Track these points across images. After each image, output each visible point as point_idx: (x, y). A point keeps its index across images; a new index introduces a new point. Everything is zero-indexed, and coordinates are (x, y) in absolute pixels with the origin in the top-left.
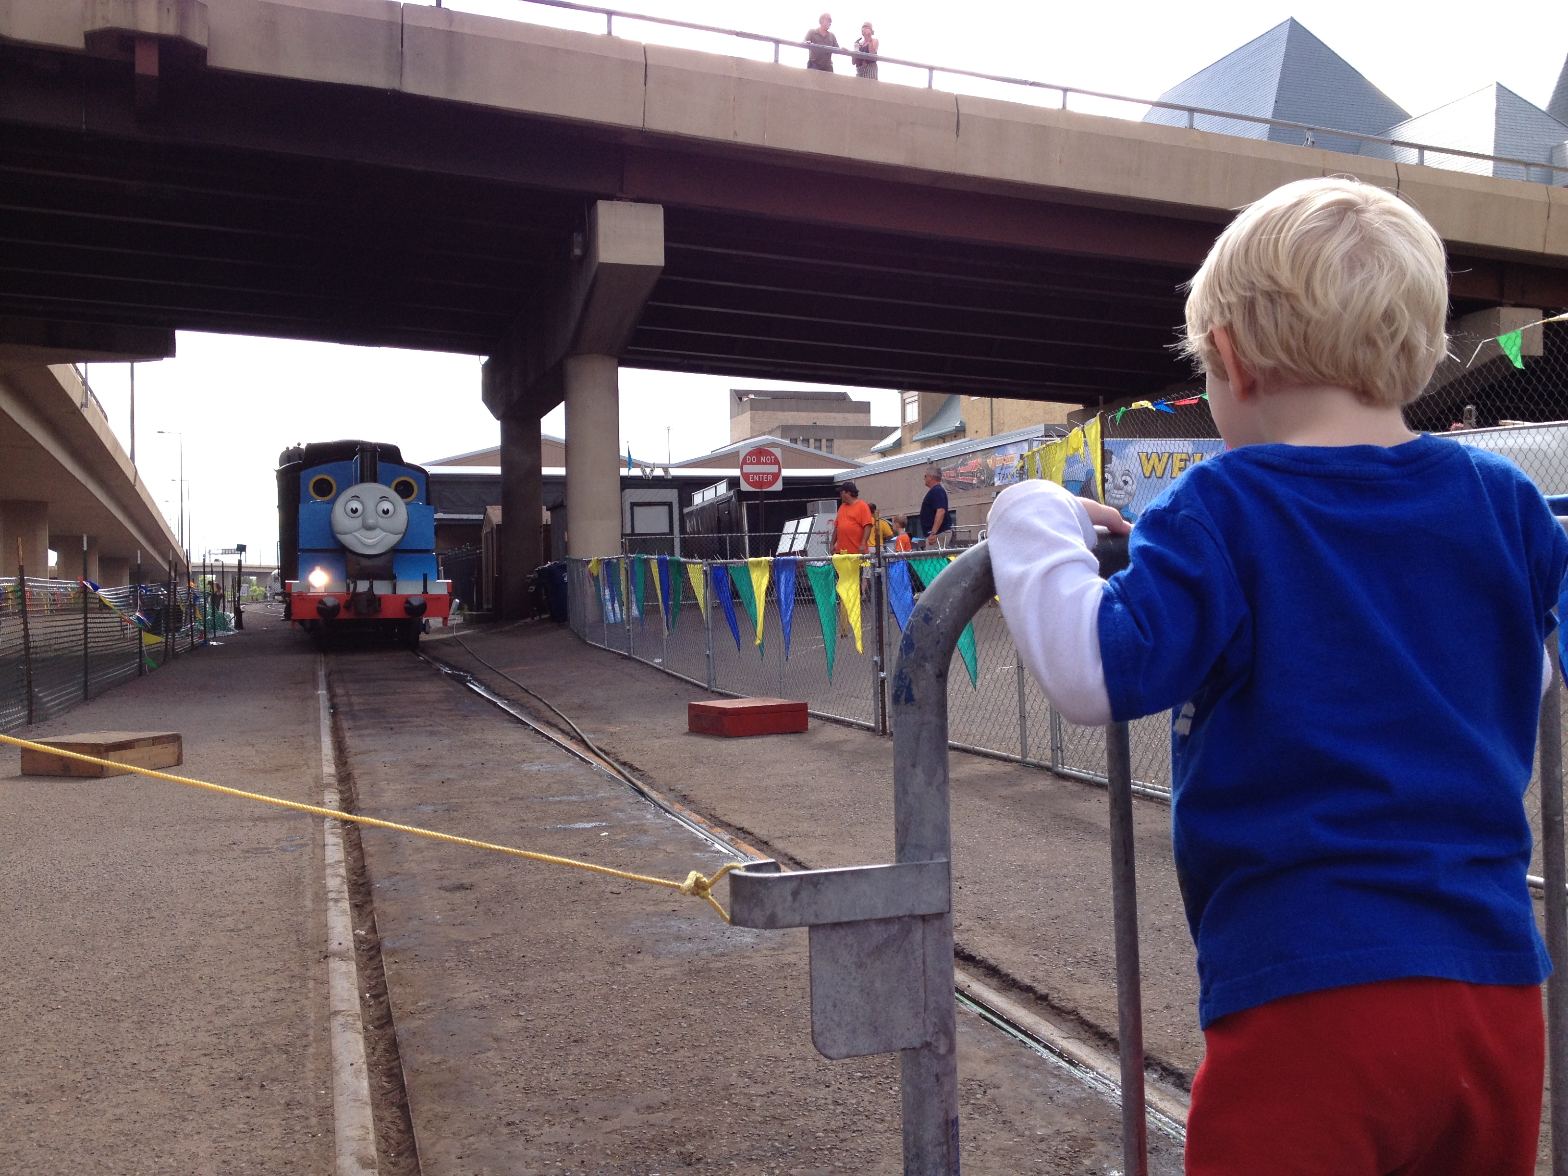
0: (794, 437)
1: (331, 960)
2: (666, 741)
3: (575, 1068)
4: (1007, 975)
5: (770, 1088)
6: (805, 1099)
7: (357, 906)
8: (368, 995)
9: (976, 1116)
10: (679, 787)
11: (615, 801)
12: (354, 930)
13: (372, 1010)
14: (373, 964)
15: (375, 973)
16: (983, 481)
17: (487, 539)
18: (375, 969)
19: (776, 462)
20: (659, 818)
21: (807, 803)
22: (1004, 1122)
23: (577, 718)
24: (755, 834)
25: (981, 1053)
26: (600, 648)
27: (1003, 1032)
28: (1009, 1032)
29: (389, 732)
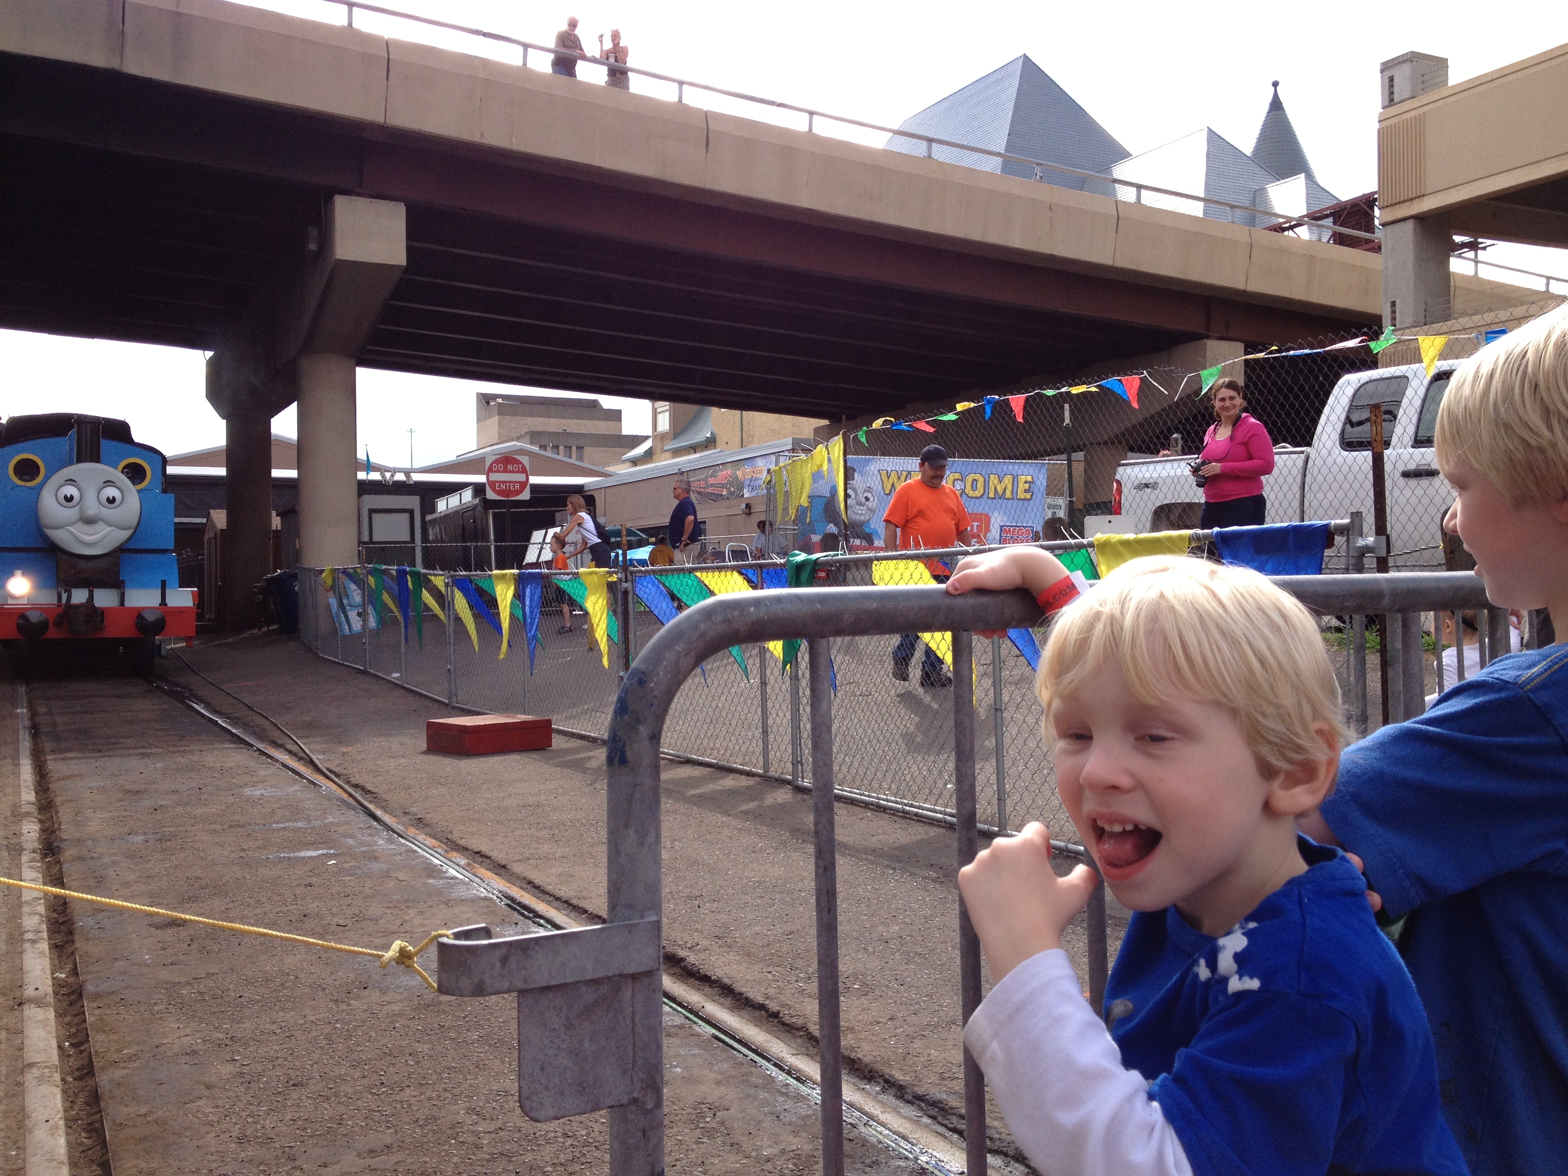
0: (544, 443)
1: (26, 1007)
2: (402, 761)
3: (293, 1114)
4: (741, 994)
5: (499, 1124)
6: (534, 1134)
7: (57, 947)
8: (67, 1044)
9: (705, 1140)
10: (414, 810)
11: (345, 827)
12: (53, 974)
13: (72, 1060)
14: (74, 1010)
15: (76, 1020)
16: (732, 493)
17: (210, 545)
18: (77, 1015)
19: (524, 470)
20: (391, 843)
21: (548, 824)
22: (732, 1145)
23: (306, 737)
24: (493, 858)
25: (712, 1075)
26: (333, 661)
27: (735, 1052)
28: (739, 1052)
29: (97, 754)
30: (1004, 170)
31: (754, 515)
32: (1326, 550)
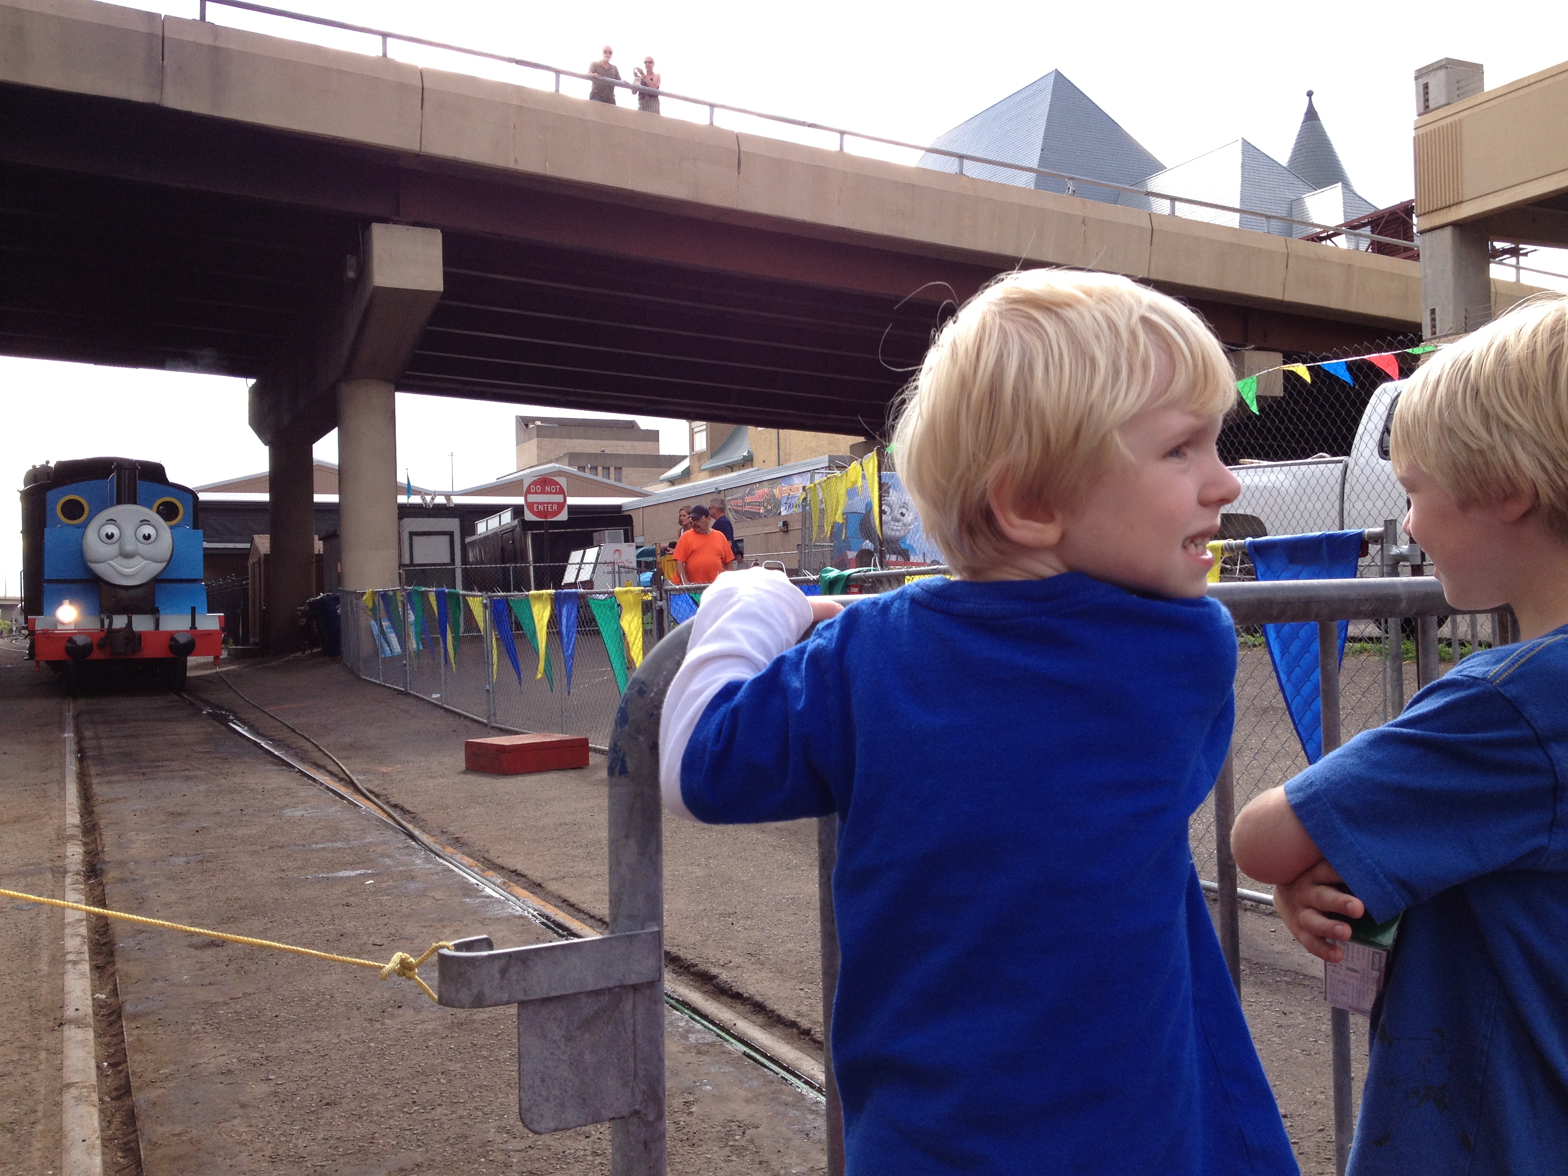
0: (582, 464)
1: (66, 1027)
2: (441, 780)
3: (325, 1133)
4: (772, 1011)
5: (529, 1143)
6: (564, 1152)
7: (98, 967)
8: (105, 1064)
9: (734, 1158)
10: (451, 829)
11: (383, 847)
12: (93, 995)
13: (110, 1080)
14: (114, 1030)
15: (115, 1040)
16: (768, 511)
17: (253, 569)
18: (114, 1036)
19: (561, 491)
20: (429, 863)
21: (585, 842)
22: (761, 1163)
23: (347, 758)
24: (528, 876)
25: (742, 1093)
26: (374, 683)
27: (766, 1070)
28: (771, 1070)
29: (141, 777)
30: (1037, 186)
31: (791, 533)
32: (1360, 560)
